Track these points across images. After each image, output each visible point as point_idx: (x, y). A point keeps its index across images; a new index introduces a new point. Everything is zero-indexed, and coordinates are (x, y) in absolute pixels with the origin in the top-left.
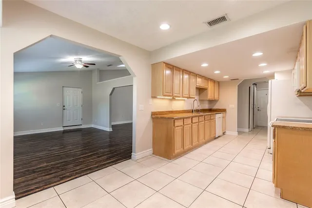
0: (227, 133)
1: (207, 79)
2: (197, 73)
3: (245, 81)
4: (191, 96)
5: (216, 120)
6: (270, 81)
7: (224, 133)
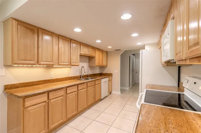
0: (113, 92)
1: (94, 48)
2: (80, 41)
3: (126, 52)
4: (73, 64)
5: (102, 84)
6: (141, 51)
7: (110, 93)
